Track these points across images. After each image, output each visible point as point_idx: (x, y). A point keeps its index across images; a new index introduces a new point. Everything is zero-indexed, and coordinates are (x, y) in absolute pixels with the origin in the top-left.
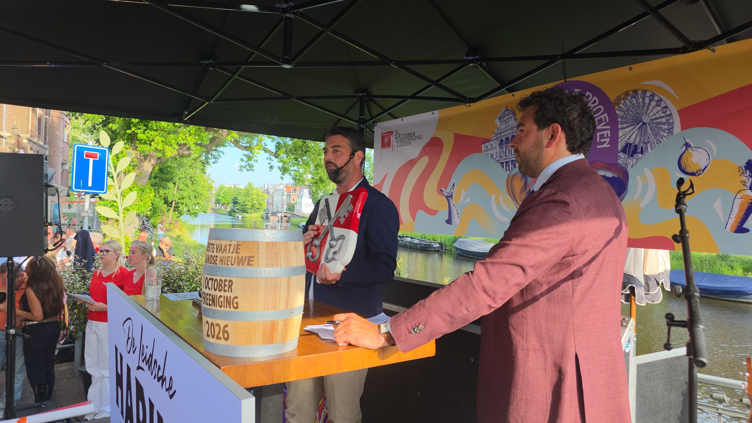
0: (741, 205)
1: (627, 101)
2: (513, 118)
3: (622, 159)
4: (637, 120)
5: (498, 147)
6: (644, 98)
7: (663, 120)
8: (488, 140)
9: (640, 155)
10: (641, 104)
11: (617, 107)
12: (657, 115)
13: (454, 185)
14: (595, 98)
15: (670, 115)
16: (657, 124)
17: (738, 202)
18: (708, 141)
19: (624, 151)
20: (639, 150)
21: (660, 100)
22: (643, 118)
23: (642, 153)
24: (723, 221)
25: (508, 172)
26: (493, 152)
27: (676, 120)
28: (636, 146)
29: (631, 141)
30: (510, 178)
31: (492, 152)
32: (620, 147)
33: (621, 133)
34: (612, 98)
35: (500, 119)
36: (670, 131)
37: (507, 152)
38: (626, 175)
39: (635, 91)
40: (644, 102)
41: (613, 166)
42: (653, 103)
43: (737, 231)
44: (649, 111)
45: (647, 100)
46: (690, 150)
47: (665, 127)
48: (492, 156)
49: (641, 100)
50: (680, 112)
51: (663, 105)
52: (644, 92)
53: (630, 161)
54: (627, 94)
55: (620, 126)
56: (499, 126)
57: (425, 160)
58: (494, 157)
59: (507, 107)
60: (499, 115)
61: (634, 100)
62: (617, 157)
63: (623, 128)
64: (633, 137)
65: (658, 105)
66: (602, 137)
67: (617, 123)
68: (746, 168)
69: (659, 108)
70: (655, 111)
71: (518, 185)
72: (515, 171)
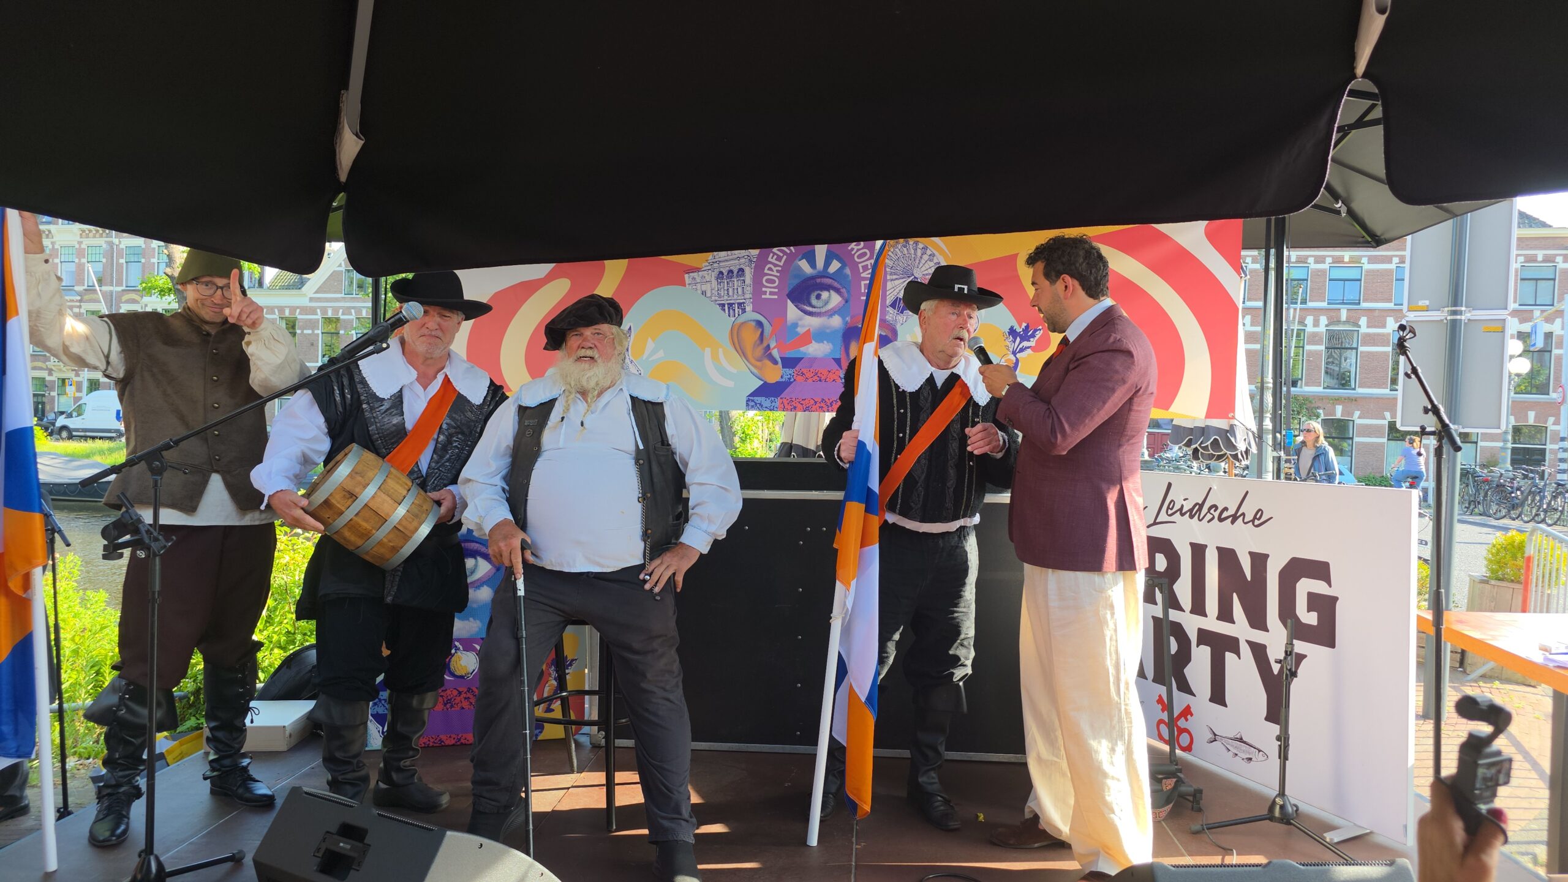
1: (897, 250)
3: (891, 314)
5: (714, 283)
6: (915, 250)
8: (697, 270)
10: (913, 256)
19: (893, 305)
21: (933, 255)
22: (915, 272)
25: (733, 319)
26: (706, 287)
30: (736, 327)
31: (704, 288)
32: (889, 301)
33: (889, 285)
37: (730, 290)
38: (895, 332)
40: (915, 254)
42: (926, 257)
44: (921, 265)
45: (919, 252)
48: (704, 293)
49: (913, 252)
52: (916, 242)
53: (900, 318)
55: (889, 277)
57: (563, 284)
58: (708, 294)
61: (905, 249)
62: (885, 312)
63: (892, 280)
65: (931, 260)
71: (750, 336)
72: (743, 318)
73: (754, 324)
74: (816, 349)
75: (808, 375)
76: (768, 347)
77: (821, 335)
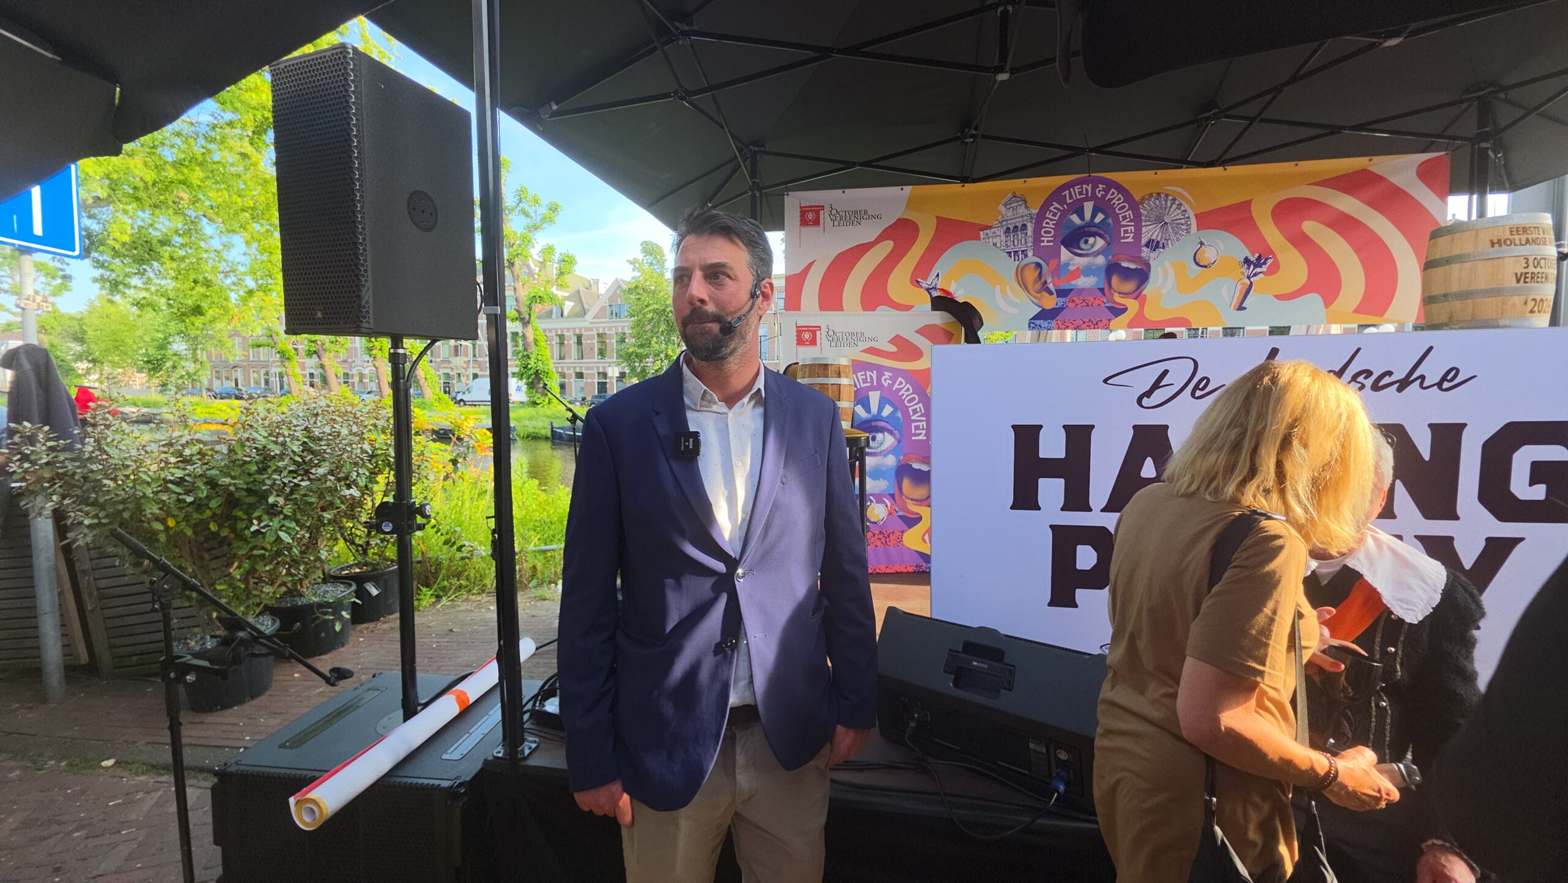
0: (1241, 290)
1: (1151, 202)
2: (1024, 206)
3: (1145, 252)
4: (1159, 220)
5: (1003, 236)
6: (1166, 201)
7: (1183, 221)
8: (990, 227)
9: (1162, 250)
10: (1164, 206)
11: (1141, 206)
12: (1178, 217)
13: (938, 275)
14: (1120, 195)
15: (1188, 218)
16: (1178, 224)
17: (1239, 287)
18: (1218, 241)
19: (1147, 245)
20: (1161, 246)
21: (1181, 204)
22: (1165, 218)
23: (1163, 248)
24: (1228, 302)
25: (1018, 263)
26: (997, 240)
27: (1193, 222)
28: (1158, 242)
29: (1154, 237)
30: (1020, 269)
31: (995, 240)
32: (1143, 242)
33: (1144, 230)
34: (1137, 198)
35: (1005, 205)
36: (1188, 231)
37: (1016, 241)
38: (1148, 266)
39: (1159, 194)
40: (1166, 204)
41: (1137, 259)
42: (1174, 206)
43: (1238, 310)
44: (1170, 212)
45: (1170, 203)
46: (1203, 247)
47: (1184, 227)
48: (995, 244)
49: (1163, 202)
50: (1197, 216)
51: (1183, 209)
52: (1167, 195)
53: (1153, 255)
54: (1151, 195)
55: (1143, 224)
56: (1004, 213)
57: (887, 246)
58: (998, 245)
59: (1014, 193)
60: (1005, 201)
61: (1158, 201)
62: (1140, 251)
63: (1146, 226)
64: (1156, 234)
65: (1179, 209)
66: (1126, 232)
67: (1141, 221)
68: (1245, 263)
69: (1179, 211)
70: (1175, 213)
71: (1031, 275)
72: (1026, 261)
73: (1034, 265)
74: (1084, 282)
75: (1078, 302)
76: (1046, 282)
77: (1087, 271)
